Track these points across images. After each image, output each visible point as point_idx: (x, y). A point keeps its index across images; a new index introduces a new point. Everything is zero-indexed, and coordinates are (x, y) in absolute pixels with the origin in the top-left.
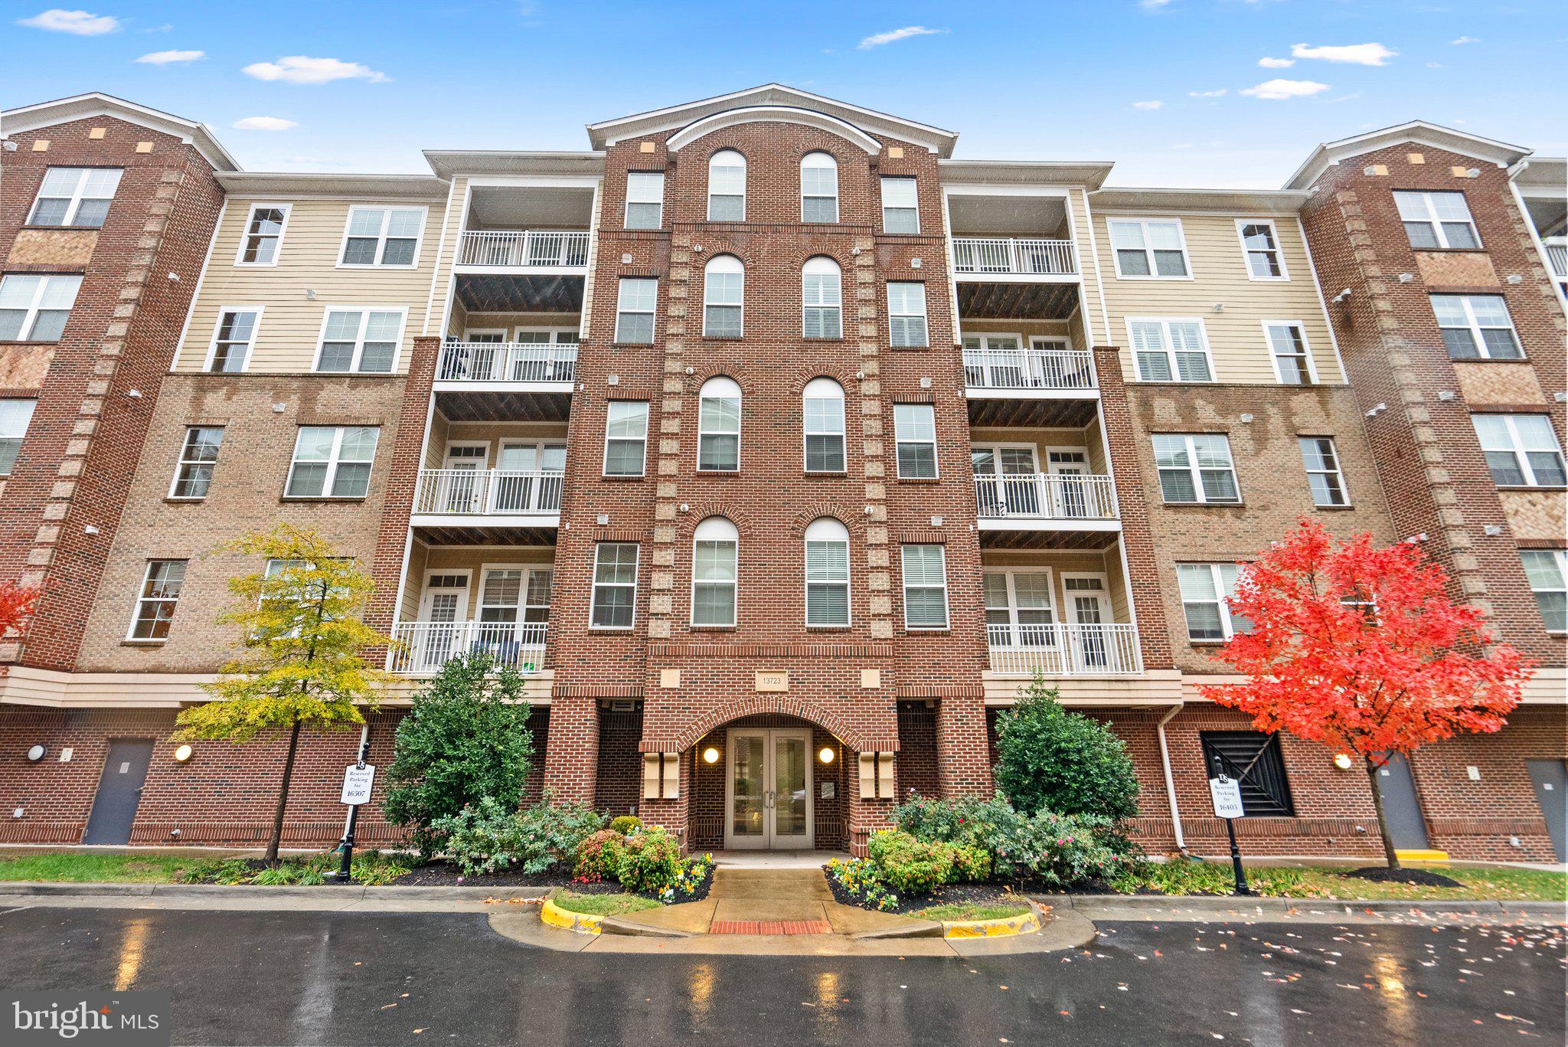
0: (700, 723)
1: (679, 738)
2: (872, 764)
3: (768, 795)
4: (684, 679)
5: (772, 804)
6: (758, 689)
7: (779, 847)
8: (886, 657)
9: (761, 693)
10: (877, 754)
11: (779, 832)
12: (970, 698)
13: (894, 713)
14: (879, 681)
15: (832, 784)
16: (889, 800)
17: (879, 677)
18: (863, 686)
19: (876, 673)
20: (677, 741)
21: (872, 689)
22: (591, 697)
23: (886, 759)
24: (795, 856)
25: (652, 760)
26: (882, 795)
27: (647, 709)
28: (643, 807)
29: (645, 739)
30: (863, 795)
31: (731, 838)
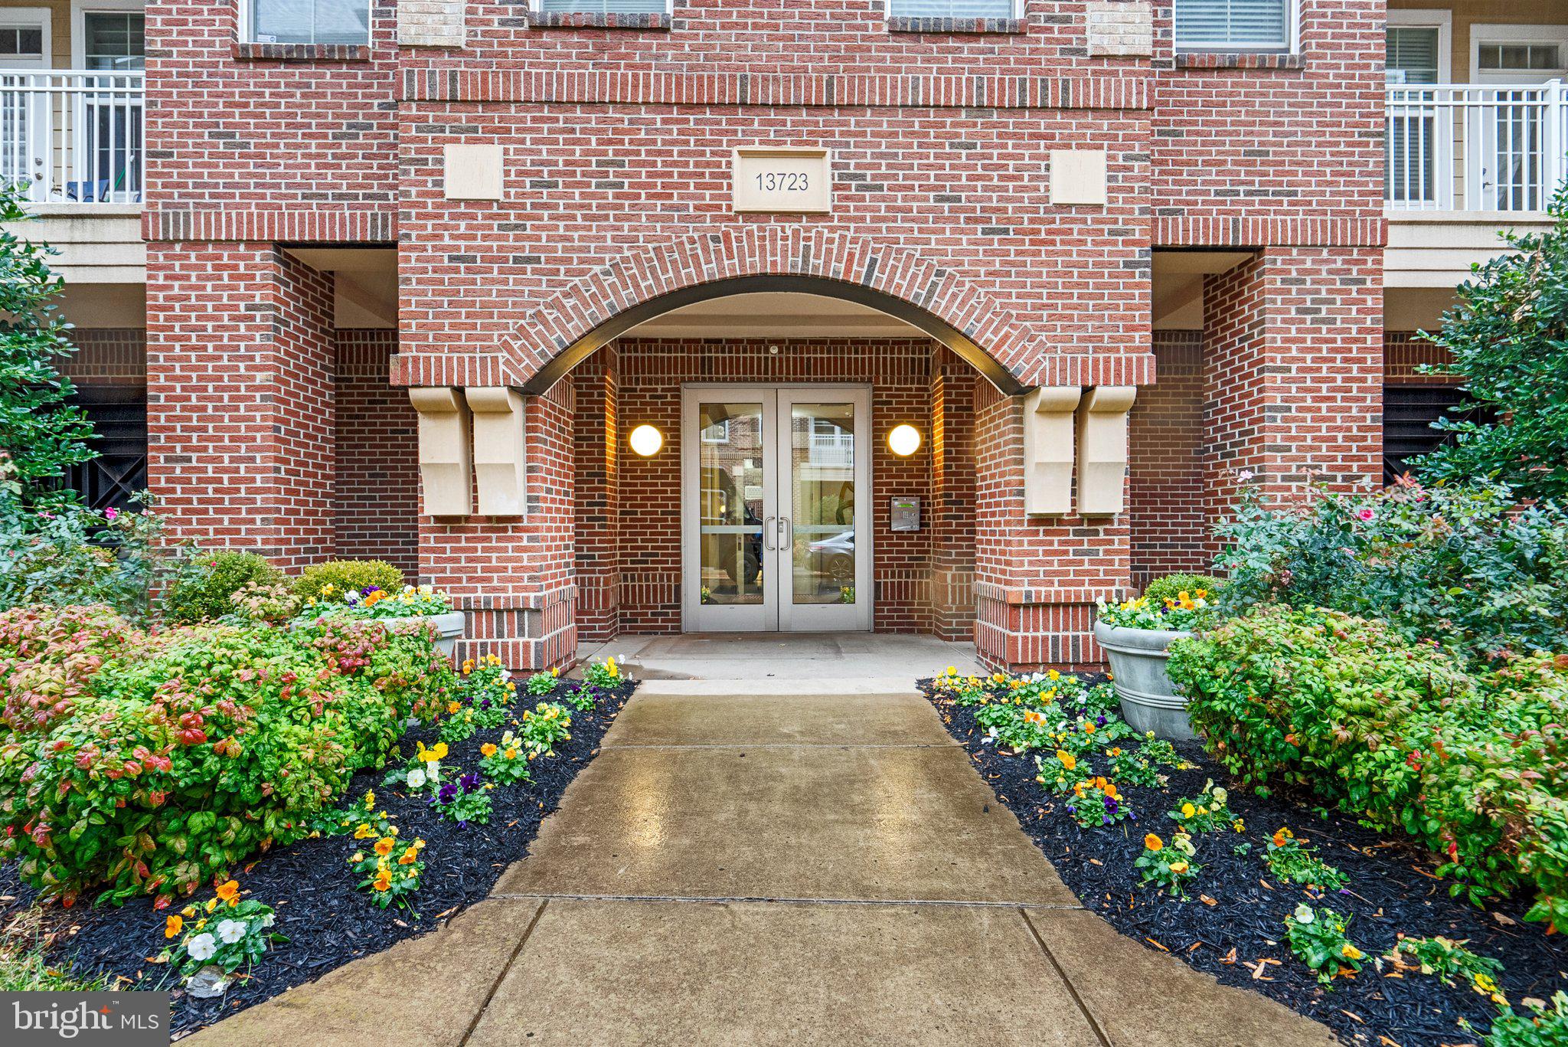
0: (569, 303)
1: (507, 346)
2: (1069, 423)
3: (773, 525)
4: (515, 173)
5: (783, 543)
6: (738, 205)
7: (797, 627)
8: (1128, 110)
9: (749, 216)
10: (1087, 391)
11: (797, 600)
12: (1344, 249)
13: (1142, 278)
14: (1103, 184)
15: (914, 503)
16: (1104, 519)
17: (1103, 174)
18: (1056, 198)
19: (1096, 161)
20: (503, 355)
21: (1082, 207)
22: (260, 244)
23: (1109, 410)
24: (838, 651)
25: (437, 411)
26: (1091, 505)
27: (408, 261)
28: (428, 540)
29: (409, 349)
30: (1036, 505)
31: (694, 610)
